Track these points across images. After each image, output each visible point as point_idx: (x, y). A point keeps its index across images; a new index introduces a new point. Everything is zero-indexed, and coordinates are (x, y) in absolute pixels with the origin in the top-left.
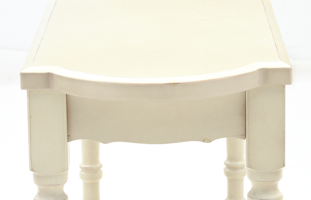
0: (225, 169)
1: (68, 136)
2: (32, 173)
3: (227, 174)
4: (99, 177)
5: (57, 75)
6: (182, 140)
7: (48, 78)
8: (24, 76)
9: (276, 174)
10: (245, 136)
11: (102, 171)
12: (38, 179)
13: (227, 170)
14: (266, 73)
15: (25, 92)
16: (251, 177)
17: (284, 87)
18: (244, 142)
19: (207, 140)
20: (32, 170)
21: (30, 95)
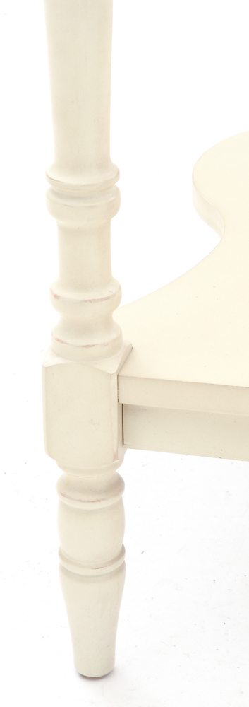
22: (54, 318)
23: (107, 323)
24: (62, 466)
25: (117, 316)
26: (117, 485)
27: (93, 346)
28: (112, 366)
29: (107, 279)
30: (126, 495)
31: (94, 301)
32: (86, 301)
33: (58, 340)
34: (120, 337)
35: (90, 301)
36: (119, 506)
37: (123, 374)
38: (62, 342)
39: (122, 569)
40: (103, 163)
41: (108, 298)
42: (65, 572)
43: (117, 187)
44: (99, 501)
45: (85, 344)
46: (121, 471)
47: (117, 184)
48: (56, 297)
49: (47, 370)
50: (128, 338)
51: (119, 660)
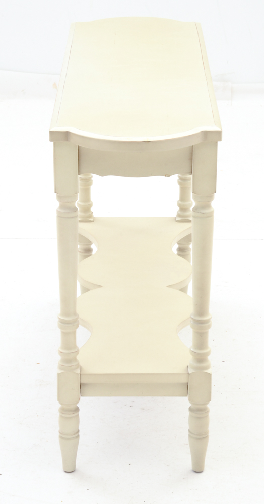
0: (178, 180)
1: (79, 171)
2: (56, 193)
3: (180, 184)
4: (90, 184)
5: (72, 133)
6: (151, 175)
7: (67, 135)
8: (52, 133)
9: (211, 197)
10: (191, 173)
11: (92, 180)
12: (60, 197)
13: (180, 181)
14: (205, 134)
15: (52, 143)
16: (195, 198)
17: (217, 142)
18: (191, 177)
19: (168, 175)
20: (56, 192)
21: (55, 145)
22: (59, 358)
23: (75, 360)
24: (61, 404)
25: (78, 357)
26: (77, 409)
28: (78, 372)
29: (75, 346)
30: (80, 413)
31: (73, 353)
32: (71, 353)
34: (79, 363)
36: (78, 416)
37: (81, 373)
38: (63, 366)
39: (78, 436)
40: (75, 314)
42: (61, 437)
43: (78, 320)
45: (70, 366)
46: (78, 405)
48: (61, 352)
49: (59, 375)
50: (81, 364)
51: (77, 467)
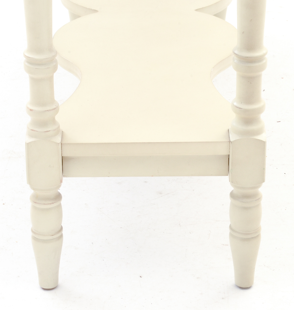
22: (27, 119)
23: (54, 121)
24: (34, 189)
25: (57, 118)
26: (58, 197)
27: (50, 131)
28: (58, 140)
29: (53, 101)
30: (63, 202)
31: (50, 110)
32: (46, 111)
33: (32, 130)
34: (59, 127)
35: (48, 110)
36: (60, 206)
37: (63, 142)
38: (35, 131)
39: (61, 236)
40: (51, 49)
41: (55, 109)
42: (35, 239)
43: (56, 59)
44: (53, 203)
45: (46, 130)
46: (61, 191)
47: (56, 58)
48: (31, 110)
49: (28, 145)
50: (62, 128)
51: (60, 281)
